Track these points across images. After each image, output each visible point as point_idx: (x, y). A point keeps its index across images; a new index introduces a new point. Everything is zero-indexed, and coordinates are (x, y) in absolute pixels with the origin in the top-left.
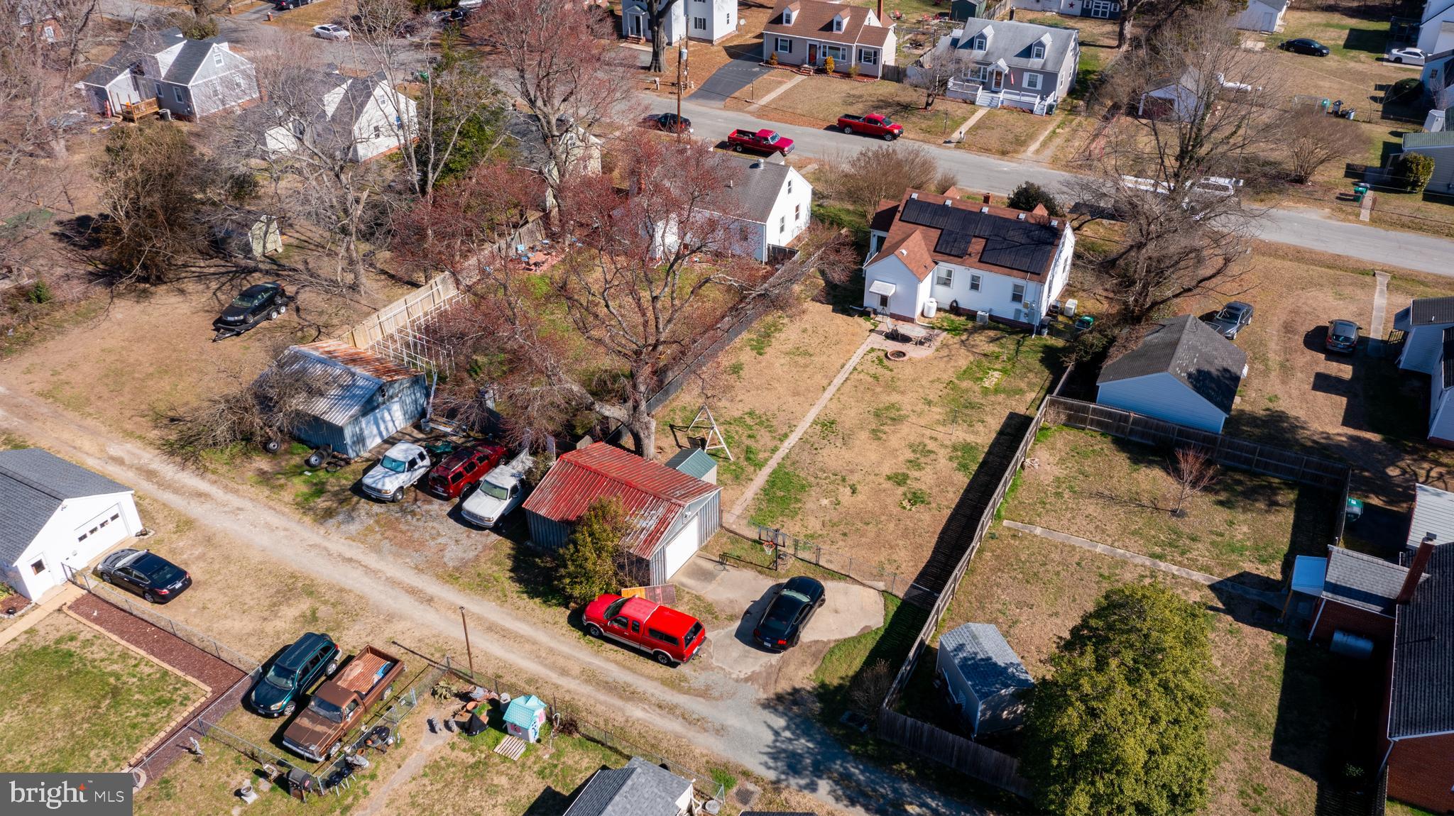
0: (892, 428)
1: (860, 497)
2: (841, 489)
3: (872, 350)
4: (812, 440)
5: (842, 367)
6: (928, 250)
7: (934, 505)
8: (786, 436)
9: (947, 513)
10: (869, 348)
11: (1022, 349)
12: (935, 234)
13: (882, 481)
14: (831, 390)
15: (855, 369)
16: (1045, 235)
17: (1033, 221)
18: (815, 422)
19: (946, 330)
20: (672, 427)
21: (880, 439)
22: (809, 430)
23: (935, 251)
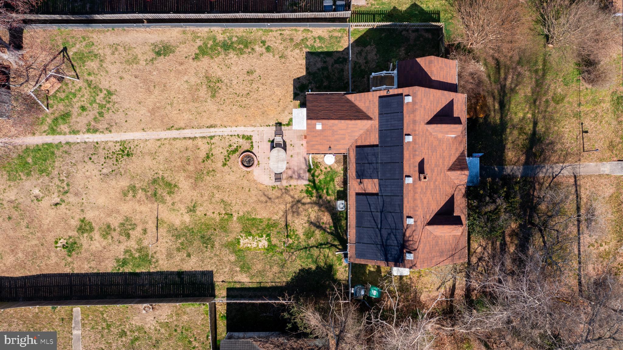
0: (144, 198)
1: (52, 212)
2: (56, 194)
3: (249, 138)
4: (100, 150)
5: (211, 126)
6: (356, 141)
7: (69, 259)
8: (96, 131)
9: (68, 270)
10: (246, 134)
11: (315, 252)
12: (374, 139)
13: (77, 217)
14: (174, 134)
15: (211, 137)
16: (394, 252)
17: (407, 234)
18: (122, 143)
19: (314, 182)
20: (65, 49)
21: (125, 195)
22: (110, 144)
23: (357, 147)
